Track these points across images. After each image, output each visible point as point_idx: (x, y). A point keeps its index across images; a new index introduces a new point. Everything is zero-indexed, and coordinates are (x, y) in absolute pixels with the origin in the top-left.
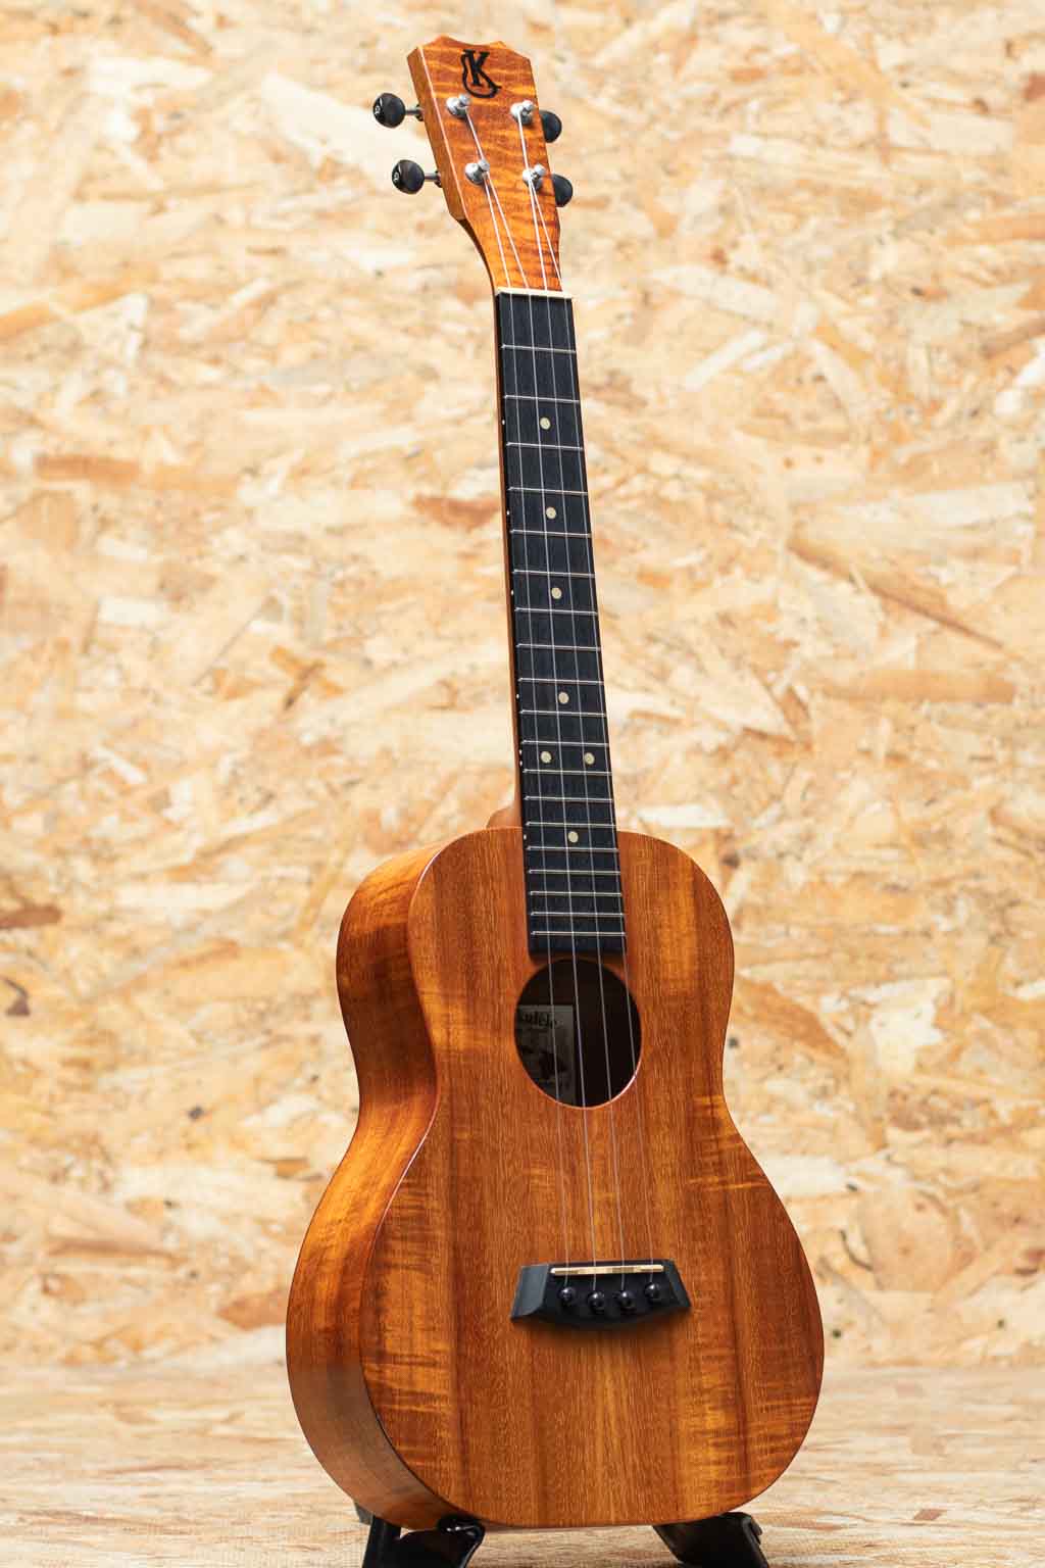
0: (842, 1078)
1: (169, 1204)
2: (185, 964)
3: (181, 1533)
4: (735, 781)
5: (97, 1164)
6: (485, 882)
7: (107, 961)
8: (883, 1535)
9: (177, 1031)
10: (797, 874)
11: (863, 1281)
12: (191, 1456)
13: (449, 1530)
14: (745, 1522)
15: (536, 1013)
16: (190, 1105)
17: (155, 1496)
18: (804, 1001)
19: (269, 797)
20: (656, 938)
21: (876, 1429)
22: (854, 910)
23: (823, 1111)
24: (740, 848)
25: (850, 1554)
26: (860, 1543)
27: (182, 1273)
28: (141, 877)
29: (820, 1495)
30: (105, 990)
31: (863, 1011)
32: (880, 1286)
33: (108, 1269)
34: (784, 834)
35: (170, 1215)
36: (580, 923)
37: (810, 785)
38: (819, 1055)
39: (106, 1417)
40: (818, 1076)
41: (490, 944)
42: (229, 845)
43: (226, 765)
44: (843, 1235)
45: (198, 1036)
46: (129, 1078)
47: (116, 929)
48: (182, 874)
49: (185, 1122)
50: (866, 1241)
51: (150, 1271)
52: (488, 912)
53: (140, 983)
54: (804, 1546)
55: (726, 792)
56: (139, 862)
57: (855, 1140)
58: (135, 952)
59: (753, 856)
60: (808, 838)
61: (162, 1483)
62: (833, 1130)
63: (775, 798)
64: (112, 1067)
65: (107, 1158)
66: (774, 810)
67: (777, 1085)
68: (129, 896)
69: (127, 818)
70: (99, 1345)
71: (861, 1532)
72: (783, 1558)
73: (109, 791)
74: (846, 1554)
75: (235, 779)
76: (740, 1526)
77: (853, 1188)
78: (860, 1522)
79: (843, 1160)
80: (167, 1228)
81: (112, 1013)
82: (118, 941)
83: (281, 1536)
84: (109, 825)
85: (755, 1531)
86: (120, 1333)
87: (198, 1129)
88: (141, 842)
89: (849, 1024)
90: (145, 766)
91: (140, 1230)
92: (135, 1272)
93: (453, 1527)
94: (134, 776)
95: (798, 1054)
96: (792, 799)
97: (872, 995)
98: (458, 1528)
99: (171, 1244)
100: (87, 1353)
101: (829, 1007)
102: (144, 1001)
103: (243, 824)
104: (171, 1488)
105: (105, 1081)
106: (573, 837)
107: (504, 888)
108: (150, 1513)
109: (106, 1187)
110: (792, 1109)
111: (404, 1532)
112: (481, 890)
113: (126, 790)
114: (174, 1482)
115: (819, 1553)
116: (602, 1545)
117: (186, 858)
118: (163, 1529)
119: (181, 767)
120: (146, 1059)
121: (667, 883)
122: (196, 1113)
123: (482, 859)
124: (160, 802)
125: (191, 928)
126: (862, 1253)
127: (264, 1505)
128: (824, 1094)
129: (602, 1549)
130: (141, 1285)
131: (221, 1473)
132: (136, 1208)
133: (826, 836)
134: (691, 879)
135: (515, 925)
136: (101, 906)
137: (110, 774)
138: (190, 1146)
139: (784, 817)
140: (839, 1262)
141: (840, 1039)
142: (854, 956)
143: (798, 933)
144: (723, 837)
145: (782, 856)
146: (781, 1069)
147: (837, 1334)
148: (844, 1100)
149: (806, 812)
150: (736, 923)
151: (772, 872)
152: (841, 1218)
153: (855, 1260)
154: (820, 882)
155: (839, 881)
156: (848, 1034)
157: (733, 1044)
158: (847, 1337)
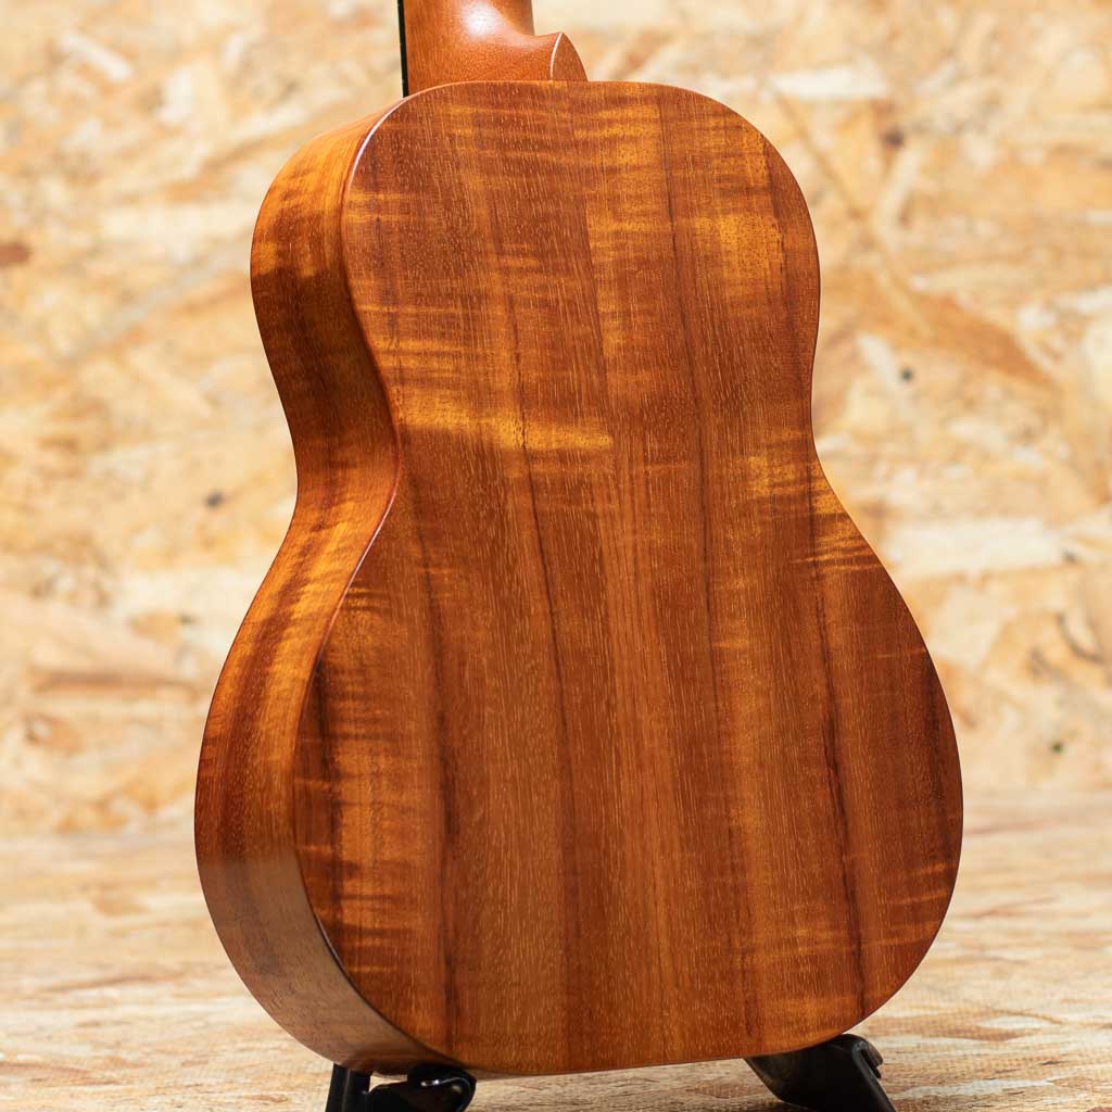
0: (1050, 414)
1: (186, 620)
2: (192, 309)
4: (894, 35)
5: (90, 571)
7: (93, 311)
8: (1073, 1043)
9: (186, 396)
10: (980, 152)
12: (170, 961)
13: (424, 1084)
14: (857, 1049)
16: (205, 489)
17: (97, 1024)
18: (996, 315)
19: (290, 88)
22: (1057, 195)
23: (1029, 459)
24: (904, 121)
25: (1023, 1078)
26: (1039, 1059)
28: (131, 200)
29: (999, 984)
30: (91, 347)
31: (1073, 326)
33: (109, 707)
34: (961, 100)
35: (187, 634)
37: (995, 35)
38: (1019, 386)
39: (84, 907)
40: (1019, 413)
43: (235, 47)
44: (1060, 619)
45: (214, 400)
46: (127, 460)
47: (102, 268)
48: (184, 193)
49: (200, 512)
50: (1093, 625)
51: (164, 707)
53: (135, 336)
54: (959, 1068)
55: (883, 50)
56: (132, 178)
57: (1071, 494)
58: (127, 297)
59: (921, 129)
60: (992, 104)
61: (114, 1003)
62: (1042, 482)
63: (949, 53)
64: (104, 445)
65: (103, 563)
66: (947, 69)
67: (966, 428)
68: (118, 224)
69: (110, 124)
70: (102, 805)
71: (1043, 1042)
72: (924, 1088)
73: (87, 90)
74: (1015, 1078)
75: (247, 66)
76: (850, 1058)
77: (1071, 559)
78: (1045, 1025)
79: (1056, 521)
80: (183, 651)
81: (100, 376)
82: (104, 284)
84: (88, 135)
85: (872, 1059)
86: (128, 790)
87: (218, 521)
88: (128, 155)
89: (1057, 342)
90: (129, 55)
91: (149, 655)
92: (145, 708)
93: (430, 1080)
94: (117, 69)
95: (992, 385)
96: (970, 54)
97: (1087, 303)
100: (88, 816)
101: (1030, 323)
102: (143, 359)
103: (260, 124)
104: (119, 1013)
105: (97, 464)
108: (79, 1052)
109: (103, 601)
110: (986, 457)
111: (376, 1081)
113: (107, 89)
114: (131, 1003)
115: (978, 1078)
117: (188, 170)
119: (176, 55)
120: (147, 434)
122: (214, 501)
124: (151, 101)
125: (199, 262)
126: (1084, 639)
128: (1027, 436)
129: (676, 1084)
130: (155, 725)
131: (200, 984)
132: (145, 626)
133: (1018, 99)
136: (81, 240)
137: (86, 70)
138: (209, 543)
139: (960, 77)
140: (1057, 653)
141: (1045, 364)
142: (1059, 254)
143: (984, 229)
144: (881, 109)
145: (959, 128)
146: (970, 405)
147: (1057, 748)
148: (1054, 443)
149: (990, 70)
150: (905, 218)
151: (947, 150)
152: (1056, 596)
153: (1077, 651)
154: (1012, 161)
155: (1035, 157)
156: (1057, 357)
157: (907, 375)
158: (1072, 750)
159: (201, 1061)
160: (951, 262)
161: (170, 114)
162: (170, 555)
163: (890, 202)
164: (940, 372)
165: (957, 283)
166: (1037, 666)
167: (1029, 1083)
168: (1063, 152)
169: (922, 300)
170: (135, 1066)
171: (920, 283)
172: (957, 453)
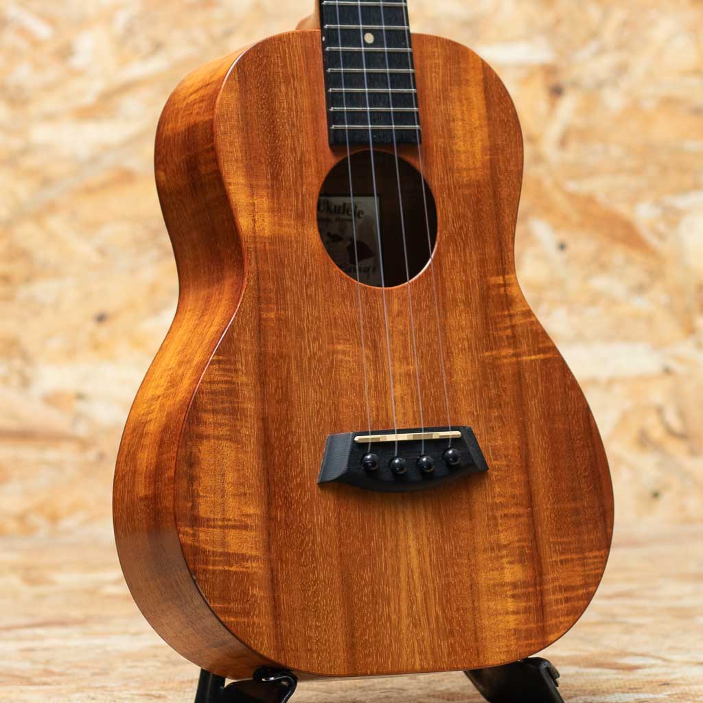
0: (656, 274)
1: (80, 397)
2: (89, 191)
3: (45, 684)
4: (558, 21)
5: (17, 363)
6: (287, 82)
7: (23, 190)
8: (678, 674)
9: (84, 248)
10: (614, 100)
11: (677, 449)
12: (76, 613)
13: (263, 680)
14: (543, 666)
15: (344, 204)
16: (96, 309)
17: (31, 650)
18: (622, 209)
19: (158, 47)
20: (450, 131)
21: (684, 577)
22: (664, 130)
23: (641, 304)
24: (564, 79)
25: (647, 692)
26: (656, 682)
27: (91, 455)
28: (50, 118)
29: (627, 638)
30: (21, 214)
31: (673, 217)
32: (693, 453)
33: (28, 453)
34: (601, 66)
35: (81, 406)
36: (377, 118)
37: (625, 24)
38: (637, 256)
39: (14, 581)
40: (636, 273)
41: (293, 137)
42: (127, 88)
43: (122, 19)
44: (660, 411)
45: (102, 251)
46: (44, 290)
47: (29, 162)
48: (86, 114)
49: (91, 326)
50: (682, 414)
51: (65, 454)
52: (290, 109)
53: (51, 208)
54: (605, 686)
55: (551, 32)
56: (51, 103)
57: (668, 327)
58: (46, 182)
60: (621, 70)
61: (42, 638)
62: (649, 320)
63: (594, 34)
64: (29, 279)
65: (26, 357)
66: (593, 46)
67: (600, 283)
68: (40, 134)
69: (38, 67)
70: (22, 518)
71: (659, 672)
72: (583, 698)
73: (22, 44)
74: (643, 692)
75: (130, 31)
76: (539, 671)
77: (667, 371)
78: (659, 662)
79: (658, 345)
80: (78, 417)
81: (27, 234)
82: (32, 173)
83: (133, 684)
84: (23, 74)
85: (553, 674)
86: (40, 509)
87: (103, 332)
88: (49, 88)
89: (661, 227)
90: (51, 21)
91: (56, 419)
92: (52, 454)
94: (42, 31)
95: (618, 255)
96: (609, 34)
97: (681, 202)
98: (272, 679)
99: (82, 430)
100: (12, 525)
101: (644, 214)
102: (55, 223)
103: (137, 70)
104: (46, 644)
105: (23, 292)
106: (369, 38)
107: (305, 86)
108: (23, 666)
109: (25, 382)
110: (613, 302)
111: (228, 682)
112: (283, 89)
113: (36, 43)
114: (54, 638)
115: (618, 692)
116: (420, 689)
117: (89, 99)
118: (29, 681)
119: (83, 23)
120: (57, 272)
121: (458, 80)
122: (101, 318)
123: (284, 59)
124: (65, 53)
125: (94, 160)
126: (676, 424)
127: (126, 656)
128: (640, 289)
129: (420, 692)
130: (58, 466)
131: (98, 628)
132: (53, 400)
133: (639, 66)
134: (482, 77)
135: (315, 120)
136: (16, 143)
137: (23, 31)
138: (96, 346)
139: (601, 51)
140: (657, 433)
141: (653, 241)
142: (664, 169)
143: (616, 151)
144: (549, 70)
145: (600, 85)
146: (604, 267)
147: (656, 495)
148: (659, 294)
149: (621, 46)
150: (563, 143)
151: (592, 100)
152: (657, 395)
153: (671, 432)
154: (634, 108)
155: (649, 105)
156: (661, 237)
157: (562, 247)
158: (666, 497)
159: (104, 673)
160: (592, 173)
161: (78, 61)
162: (71, 353)
163: (553, 132)
164: (584, 245)
165: (597, 187)
166: (644, 441)
167: (651, 696)
168: (669, 103)
169: (572, 197)
170: (61, 674)
171: (572, 186)
172: (595, 299)
